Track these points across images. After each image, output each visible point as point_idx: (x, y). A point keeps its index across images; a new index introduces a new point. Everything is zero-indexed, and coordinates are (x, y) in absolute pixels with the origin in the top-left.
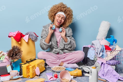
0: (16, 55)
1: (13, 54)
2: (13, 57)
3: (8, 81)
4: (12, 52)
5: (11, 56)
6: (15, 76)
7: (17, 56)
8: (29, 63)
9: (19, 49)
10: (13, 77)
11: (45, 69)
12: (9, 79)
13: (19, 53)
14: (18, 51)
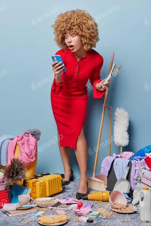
0: (17, 173)
1: (13, 173)
2: (14, 177)
3: (14, 211)
4: (12, 170)
5: (10, 176)
6: (26, 204)
7: (19, 175)
8: (37, 179)
9: (22, 164)
10: (23, 206)
11: (62, 189)
12: (16, 208)
13: (22, 171)
14: (20, 167)
